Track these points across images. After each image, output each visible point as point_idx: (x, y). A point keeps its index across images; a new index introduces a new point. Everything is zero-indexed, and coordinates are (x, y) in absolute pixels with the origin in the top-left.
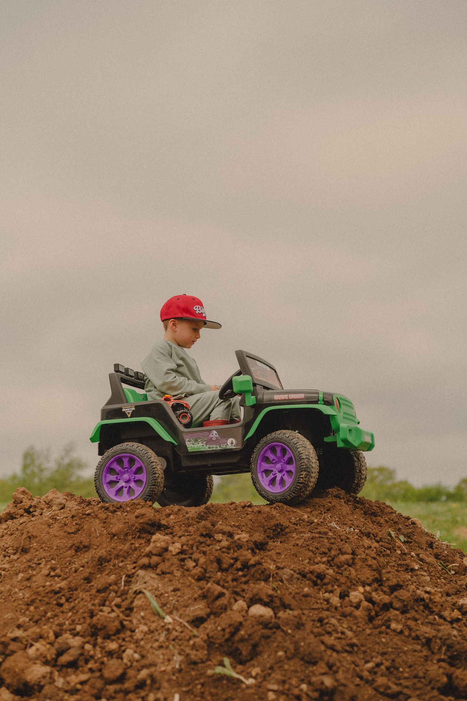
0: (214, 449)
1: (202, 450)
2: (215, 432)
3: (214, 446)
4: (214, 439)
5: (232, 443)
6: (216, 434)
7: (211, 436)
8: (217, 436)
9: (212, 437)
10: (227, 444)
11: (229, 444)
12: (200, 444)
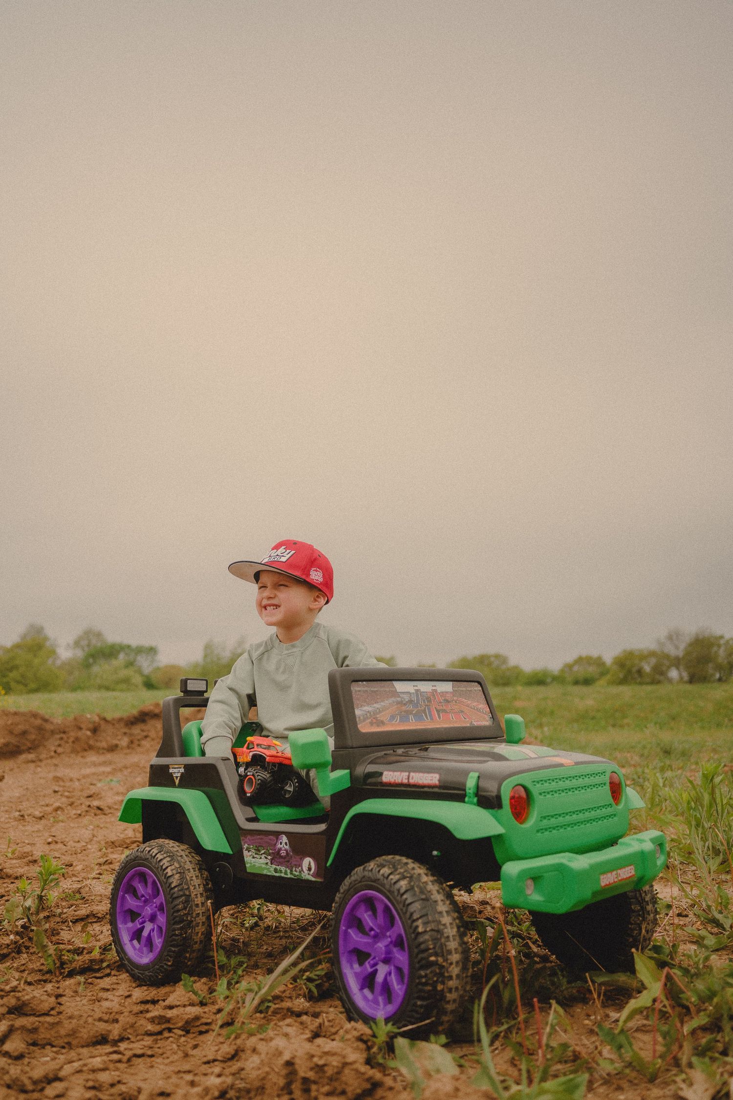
0: (283, 875)
1: (265, 872)
2: (284, 839)
3: (283, 869)
4: (283, 853)
5: (310, 869)
6: (286, 844)
7: (279, 846)
8: (287, 847)
9: (280, 849)
10: (302, 870)
11: (304, 869)
12: (263, 861)
